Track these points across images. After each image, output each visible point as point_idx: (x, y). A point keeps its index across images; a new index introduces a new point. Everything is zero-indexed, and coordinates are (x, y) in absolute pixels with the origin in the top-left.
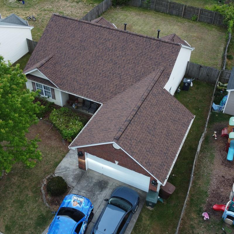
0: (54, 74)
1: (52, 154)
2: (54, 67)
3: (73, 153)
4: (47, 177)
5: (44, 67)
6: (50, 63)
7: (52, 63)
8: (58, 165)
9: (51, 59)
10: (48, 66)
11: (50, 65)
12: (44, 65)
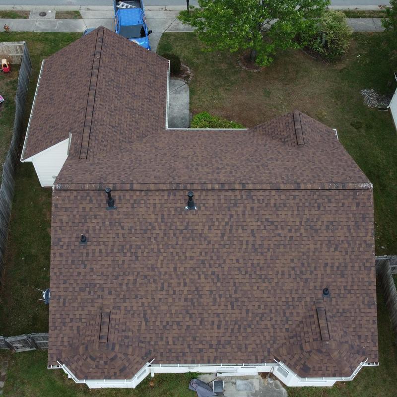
0: (272, 132)
1: (207, 100)
2: (281, 139)
3: (184, 111)
4: (191, 77)
5: (290, 121)
6: (292, 135)
7: (289, 139)
8: (190, 91)
9: (295, 140)
10: (288, 130)
11: (288, 133)
12: (293, 123)
